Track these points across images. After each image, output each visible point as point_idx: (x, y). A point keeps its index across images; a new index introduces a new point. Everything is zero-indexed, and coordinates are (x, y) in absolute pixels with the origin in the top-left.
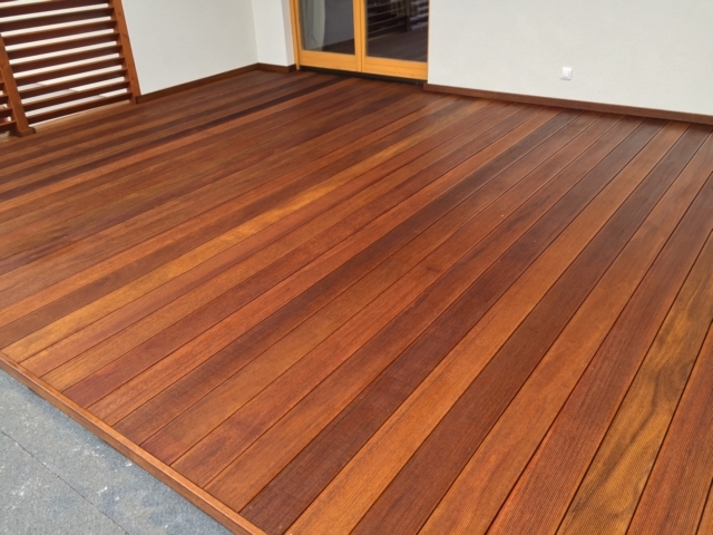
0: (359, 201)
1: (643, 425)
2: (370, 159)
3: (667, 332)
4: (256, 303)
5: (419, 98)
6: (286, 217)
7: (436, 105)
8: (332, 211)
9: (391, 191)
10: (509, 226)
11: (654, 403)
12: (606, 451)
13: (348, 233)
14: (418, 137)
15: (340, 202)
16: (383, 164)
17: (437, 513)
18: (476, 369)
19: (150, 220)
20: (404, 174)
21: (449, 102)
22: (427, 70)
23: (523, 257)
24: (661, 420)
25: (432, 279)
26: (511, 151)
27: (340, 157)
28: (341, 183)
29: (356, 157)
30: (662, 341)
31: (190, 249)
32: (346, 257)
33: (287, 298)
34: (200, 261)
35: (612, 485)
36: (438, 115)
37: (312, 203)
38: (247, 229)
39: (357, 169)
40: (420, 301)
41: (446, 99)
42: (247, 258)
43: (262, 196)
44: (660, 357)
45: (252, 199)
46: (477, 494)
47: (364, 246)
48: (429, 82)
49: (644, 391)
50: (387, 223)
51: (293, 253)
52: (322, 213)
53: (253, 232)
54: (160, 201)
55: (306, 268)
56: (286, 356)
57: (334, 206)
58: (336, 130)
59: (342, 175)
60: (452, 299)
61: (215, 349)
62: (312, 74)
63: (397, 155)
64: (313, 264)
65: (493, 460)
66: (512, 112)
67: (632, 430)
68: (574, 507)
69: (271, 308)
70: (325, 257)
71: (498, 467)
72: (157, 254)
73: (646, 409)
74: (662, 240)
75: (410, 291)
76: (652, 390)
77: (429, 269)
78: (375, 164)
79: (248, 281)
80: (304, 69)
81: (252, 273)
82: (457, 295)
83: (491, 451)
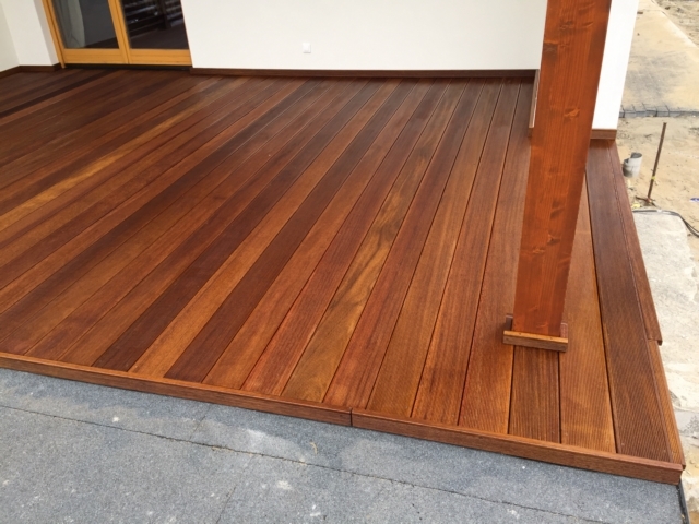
0: (148, 162)
1: (372, 258)
2: (152, 131)
3: (387, 205)
4: (69, 245)
6: (82, 182)
7: (203, 85)
9: (175, 151)
10: (276, 161)
11: (379, 245)
12: (350, 275)
13: (142, 185)
14: (192, 110)
16: (165, 133)
17: (242, 331)
18: (260, 250)
20: (183, 138)
21: (214, 82)
22: (190, 56)
23: (287, 180)
24: (384, 252)
25: (219, 205)
26: (271, 111)
28: (128, 152)
29: (138, 131)
30: (384, 211)
32: (144, 201)
33: (97, 237)
34: (6, 226)
35: (354, 290)
36: (207, 92)
37: (104, 169)
38: (46, 196)
39: (141, 139)
40: (211, 219)
41: (212, 79)
43: (54, 171)
44: (382, 220)
45: (44, 174)
46: (268, 314)
47: (158, 192)
48: (195, 65)
49: (374, 239)
50: (174, 174)
51: (95, 206)
52: (115, 174)
53: (53, 197)
55: (111, 214)
56: (107, 272)
57: (125, 168)
59: (127, 145)
60: (237, 214)
61: (40, 280)
62: (78, 70)
63: (175, 125)
64: (116, 211)
65: (277, 296)
66: (268, 84)
67: (365, 261)
68: (332, 305)
69: (84, 246)
70: (125, 205)
71: (281, 298)
73: (375, 246)
74: (384, 154)
75: (202, 215)
76: (378, 237)
77: (216, 198)
78: (157, 134)
79: (58, 232)
80: (70, 67)
81: (60, 225)
82: (240, 211)
83: (275, 292)
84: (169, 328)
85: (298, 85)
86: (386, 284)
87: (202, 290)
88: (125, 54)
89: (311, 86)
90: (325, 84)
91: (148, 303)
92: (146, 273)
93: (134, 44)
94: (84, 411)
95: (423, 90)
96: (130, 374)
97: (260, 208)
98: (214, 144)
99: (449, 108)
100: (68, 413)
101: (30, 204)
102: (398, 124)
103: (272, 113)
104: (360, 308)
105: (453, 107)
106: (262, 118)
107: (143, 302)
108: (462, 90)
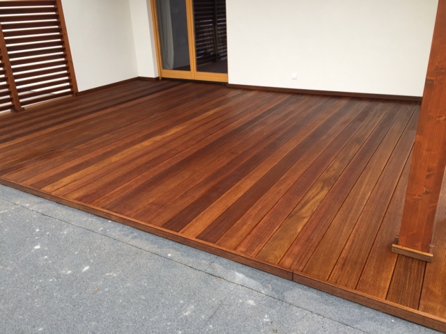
0: (199, 131)
1: (317, 194)
2: (202, 115)
3: (331, 167)
4: (155, 168)
5: (225, 90)
6: (164, 138)
7: (233, 93)
8: (186, 135)
10: (268, 137)
11: (322, 188)
12: (303, 202)
13: (195, 143)
14: (225, 106)
15: (190, 132)
16: (208, 117)
17: (238, 222)
18: (253, 183)
19: (98, 142)
20: (218, 121)
21: (239, 92)
22: (227, 77)
23: (273, 148)
24: (324, 192)
25: (234, 157)
26: (269, 110)
28: (189, 125)
29: (196, 115)
30: (328, 171)
31: (120, 151)
32: (195, 151)
33: (169, 166)
34: (126, 155)
35: (304, 210)
36: (234, 97)
37: (176, 133)
38: (146, 143)
39: (196, 119)
40: (229, 164)
41: (238, 90)
42: (148, 154)
43: (151, 131)
44: (325, 175)
45: (146, 132)
46: (253, 216)
47: (202, 147)
48: (229, 83)
49: (320, 185)
50: (212, 139)
51: (170, 151)
52: (181, 136)
53: (150, 144)
54: (100, 135)
55: (177, 155)
56: (172, 184)
57: (186, 133)
59: (189, 122)
60: (243, 163)
61: (140, 183)
62: (168, 81)
63: (215, 113)
64: (180, 154)
65: (260, 207)
66: (270, 95)
67: (313, 196)
68: (290, 216)
69: (163, 169)
70: (184, 152)
71: (262, 208)
72: (105, 154)
73: (320, 188)
74: (333, 139)
75: (224, 161)
76: (322, 184)
77: (232, 153)
78: (205, 117)
79: (151, 161)
80: (164, 79)
81: (152, 158)
82: (245, 161)
83: (259, 205)
84: (200, 215)
85: (287, 97)
86: (324, 210)
87: (220, 199)
88: (193, 74)
89: (295, 98)
90: (303, 97)
91: (191, 201)
92: (192, 187)
93: (199, 69)
94: (155, 248)
95: (364, 105)
96: (179, 234)
97: (255, 161)
98: (235, 125)
99: (379, 116)
100: (147, 248)
101: (138, 146)
102: (345, 123)
103: (269, 111)
104: (306, 220)
105: (382, 116)
106: (264, 113)
107: (188, 201)
108: (389, 107)
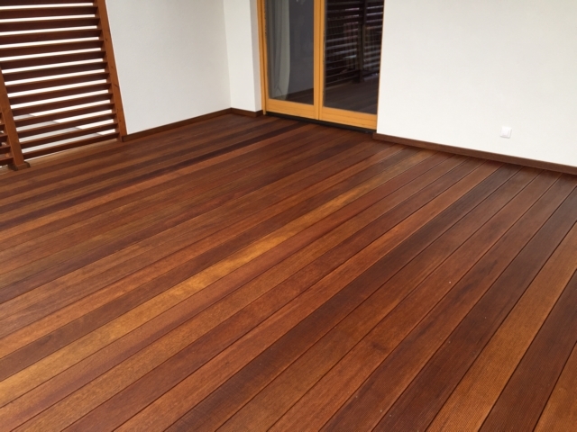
0: (308, 256)
2: (321, 209)
5: (369, 146)
6: (236, 270)
8: (280, 265)
9: (339, 246)
10: (460, 294)
13: (295, 293)
14: (367, 186)
15: (290, 255)
16: (333, 215)
19: (108, 267)
20: (352, 227)
27: (293, 204)
28: (292, 234)
29: (309, 205)
31: (138, 303)
32: (290, 324)
34: (145, 320)
36: (386, 164)
37: (263, 255)
38: (197, 283)
39: (308, 218)
42: (191, 319)
43: (216, 245)
45: (207, 247)
52: (271, 267)
53: (202, 286)
58: (293, 175)
62: (275, 119)
64: (256, 331)
75: (354, 376)
80: (270, 114)
81: (194, 338)
98: (383, 245)
103: (455, 208)
